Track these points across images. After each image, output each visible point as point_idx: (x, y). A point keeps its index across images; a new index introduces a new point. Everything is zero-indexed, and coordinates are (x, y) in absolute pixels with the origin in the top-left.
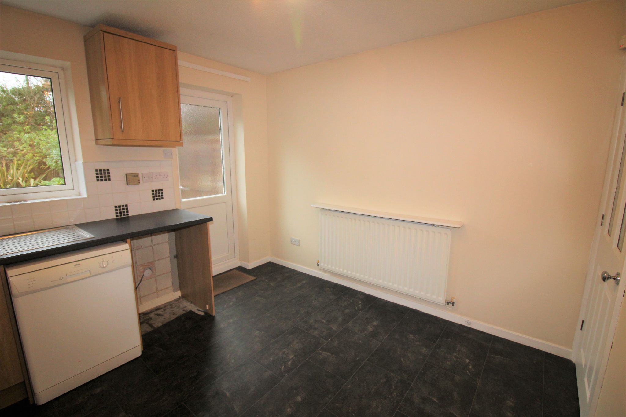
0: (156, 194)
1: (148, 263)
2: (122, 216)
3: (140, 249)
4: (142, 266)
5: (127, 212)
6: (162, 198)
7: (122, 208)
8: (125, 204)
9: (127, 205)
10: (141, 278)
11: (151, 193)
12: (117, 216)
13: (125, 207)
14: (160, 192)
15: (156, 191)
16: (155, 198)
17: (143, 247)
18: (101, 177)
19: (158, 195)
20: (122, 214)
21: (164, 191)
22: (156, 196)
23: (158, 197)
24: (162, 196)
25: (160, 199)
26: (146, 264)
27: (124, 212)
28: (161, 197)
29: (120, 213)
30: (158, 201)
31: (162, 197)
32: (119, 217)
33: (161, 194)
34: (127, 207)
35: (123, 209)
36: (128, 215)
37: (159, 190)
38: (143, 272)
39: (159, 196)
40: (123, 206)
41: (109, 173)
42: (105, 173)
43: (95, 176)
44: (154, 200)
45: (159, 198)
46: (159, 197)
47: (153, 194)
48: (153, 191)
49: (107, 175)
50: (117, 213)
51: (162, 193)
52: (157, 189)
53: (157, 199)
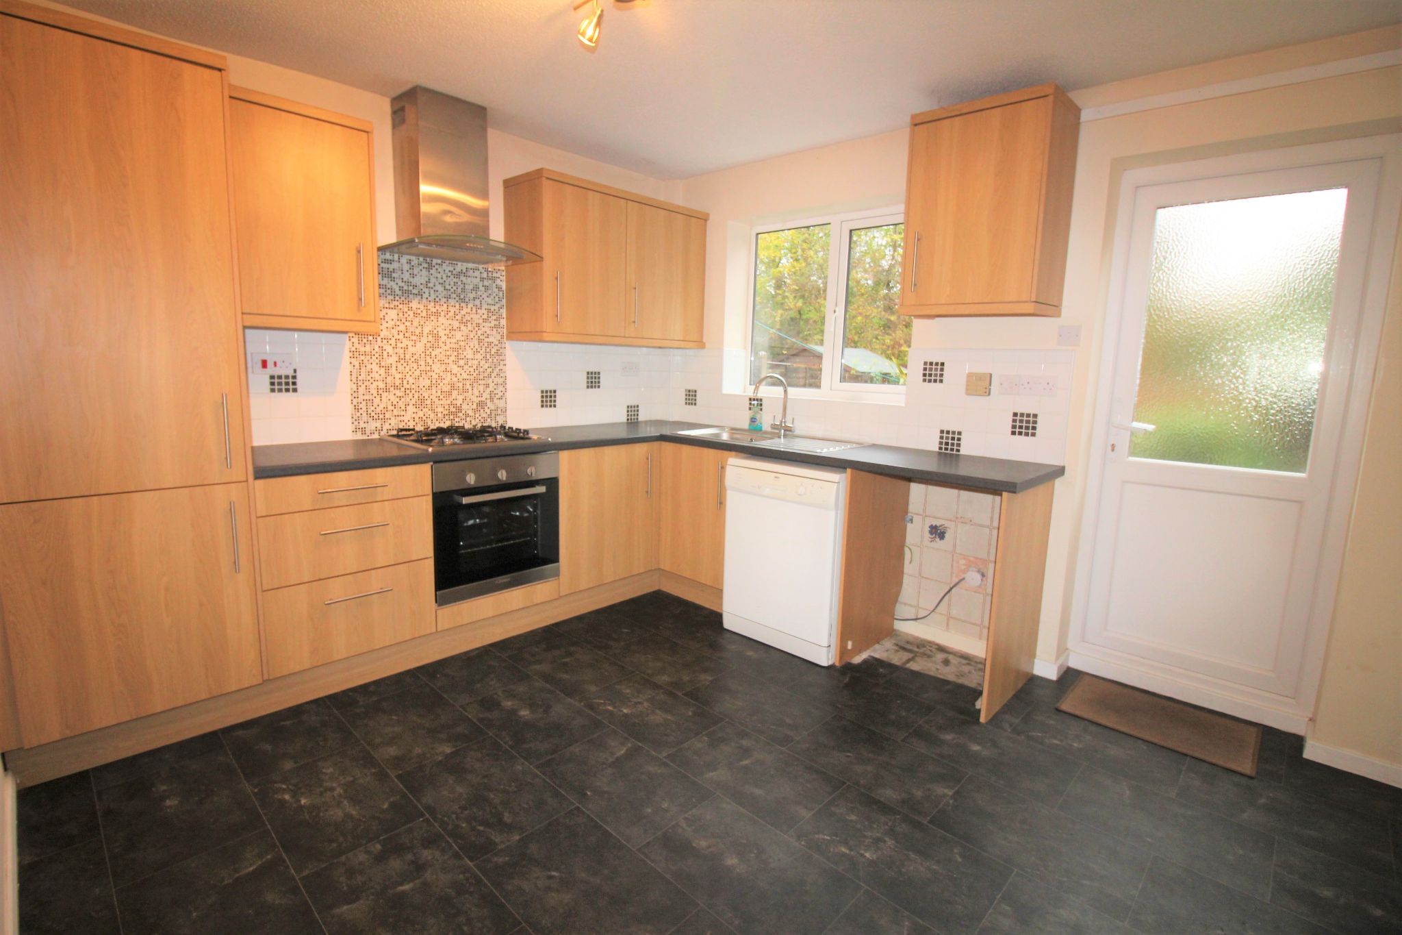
0: (1021, 421)
1: (976, 558)
2: (949, 452)
3: (966, 523)
4: (964, 559)
5: (959, 445)
6: (1033, 435)
7: (950, 436)
8: (957, 430)
9: (960, 433)
10: (957, 580)
11: (1011, 417)
12: (940, 448)
13: (956, 436)
14: (1031, 419)
15: (1022, 415)
16: (1017, 430)
17: (972, 523)
18: (930, 375)
19: (1024, 425)
20: (949, 447)
21: (1039, 419)
22: (1021, 427)
23: (1023, 431)
24: (1034, 428)
25: (1027, 434)
26: (972, 559)
27: (953, 444)
28: (1030, 431)
29: (947, 444)
30: (1023, 437)
31: (1033, 431)
32: (943, 451)
33: (1031, 425)
34: (959, 436)
35: (953, 439)
36: (958, 451)
37: (1028, 415)
38: (965, 571)
39: (1027, 428)
40: (954, 433)
41: (942, 370)
42: (936, 370)
43: (922, 372)
44: (1013, 433)
45: (1025, 433)
46: (1025, 429)
47: (1014, 421)
48: (1015, 414)
49: (939, 372)
50: (941, 443)
51: (1035, 422)
52: (1026, 411)
53: (1020, 433)
